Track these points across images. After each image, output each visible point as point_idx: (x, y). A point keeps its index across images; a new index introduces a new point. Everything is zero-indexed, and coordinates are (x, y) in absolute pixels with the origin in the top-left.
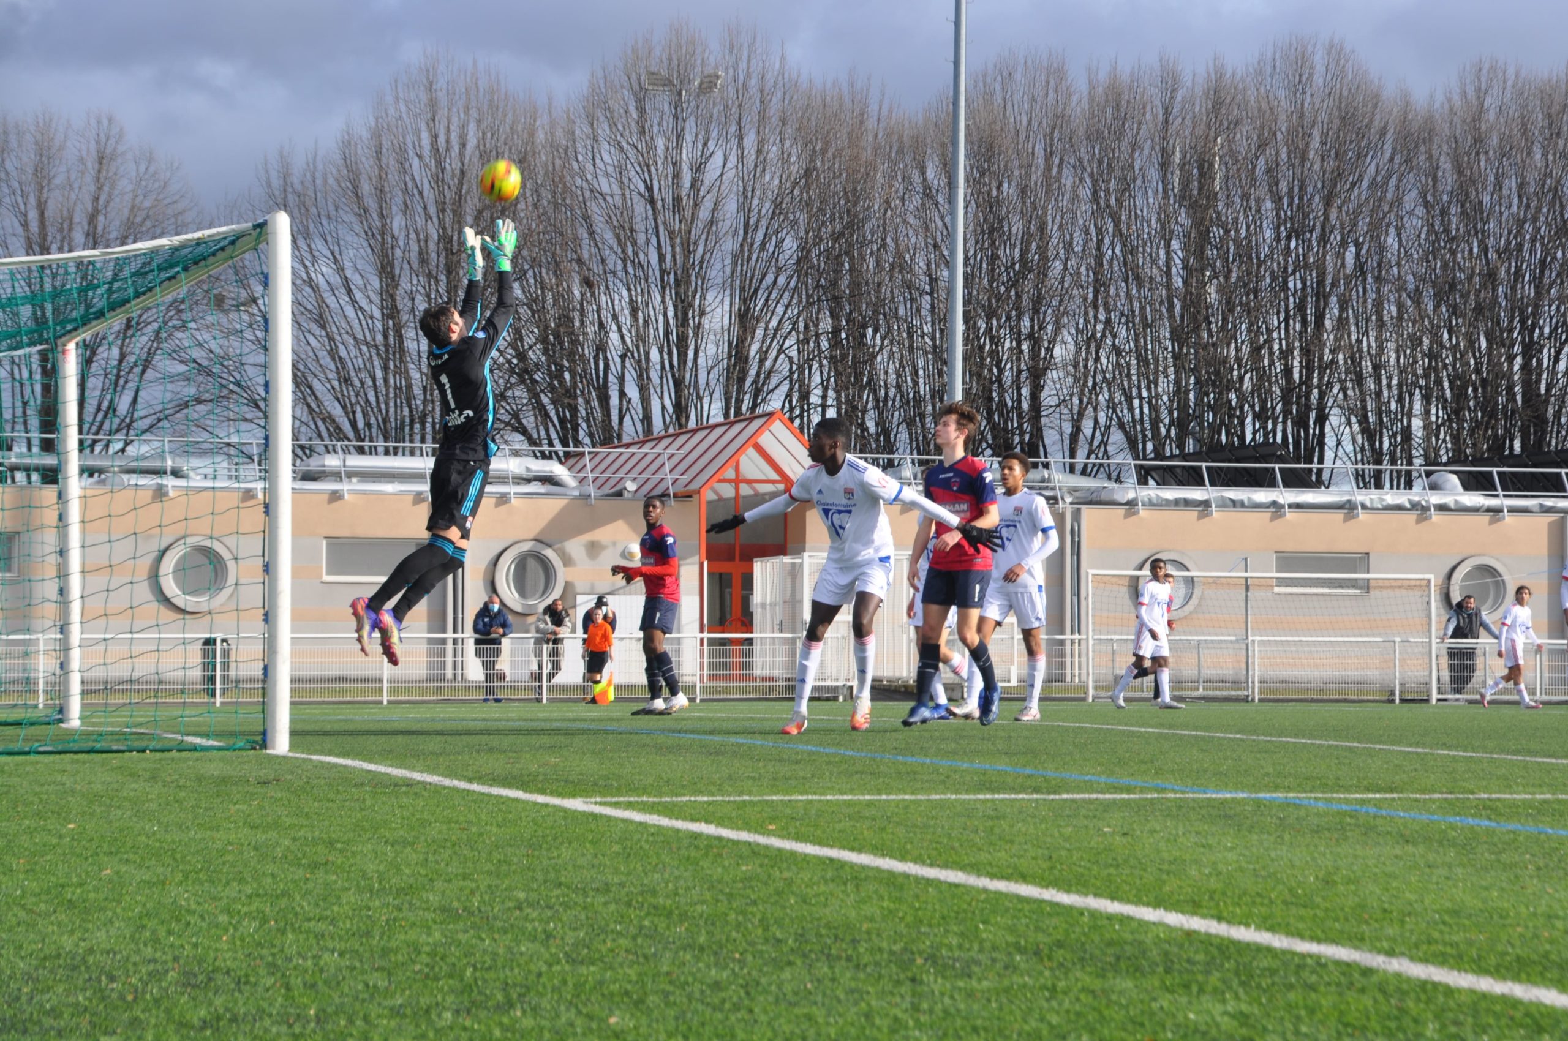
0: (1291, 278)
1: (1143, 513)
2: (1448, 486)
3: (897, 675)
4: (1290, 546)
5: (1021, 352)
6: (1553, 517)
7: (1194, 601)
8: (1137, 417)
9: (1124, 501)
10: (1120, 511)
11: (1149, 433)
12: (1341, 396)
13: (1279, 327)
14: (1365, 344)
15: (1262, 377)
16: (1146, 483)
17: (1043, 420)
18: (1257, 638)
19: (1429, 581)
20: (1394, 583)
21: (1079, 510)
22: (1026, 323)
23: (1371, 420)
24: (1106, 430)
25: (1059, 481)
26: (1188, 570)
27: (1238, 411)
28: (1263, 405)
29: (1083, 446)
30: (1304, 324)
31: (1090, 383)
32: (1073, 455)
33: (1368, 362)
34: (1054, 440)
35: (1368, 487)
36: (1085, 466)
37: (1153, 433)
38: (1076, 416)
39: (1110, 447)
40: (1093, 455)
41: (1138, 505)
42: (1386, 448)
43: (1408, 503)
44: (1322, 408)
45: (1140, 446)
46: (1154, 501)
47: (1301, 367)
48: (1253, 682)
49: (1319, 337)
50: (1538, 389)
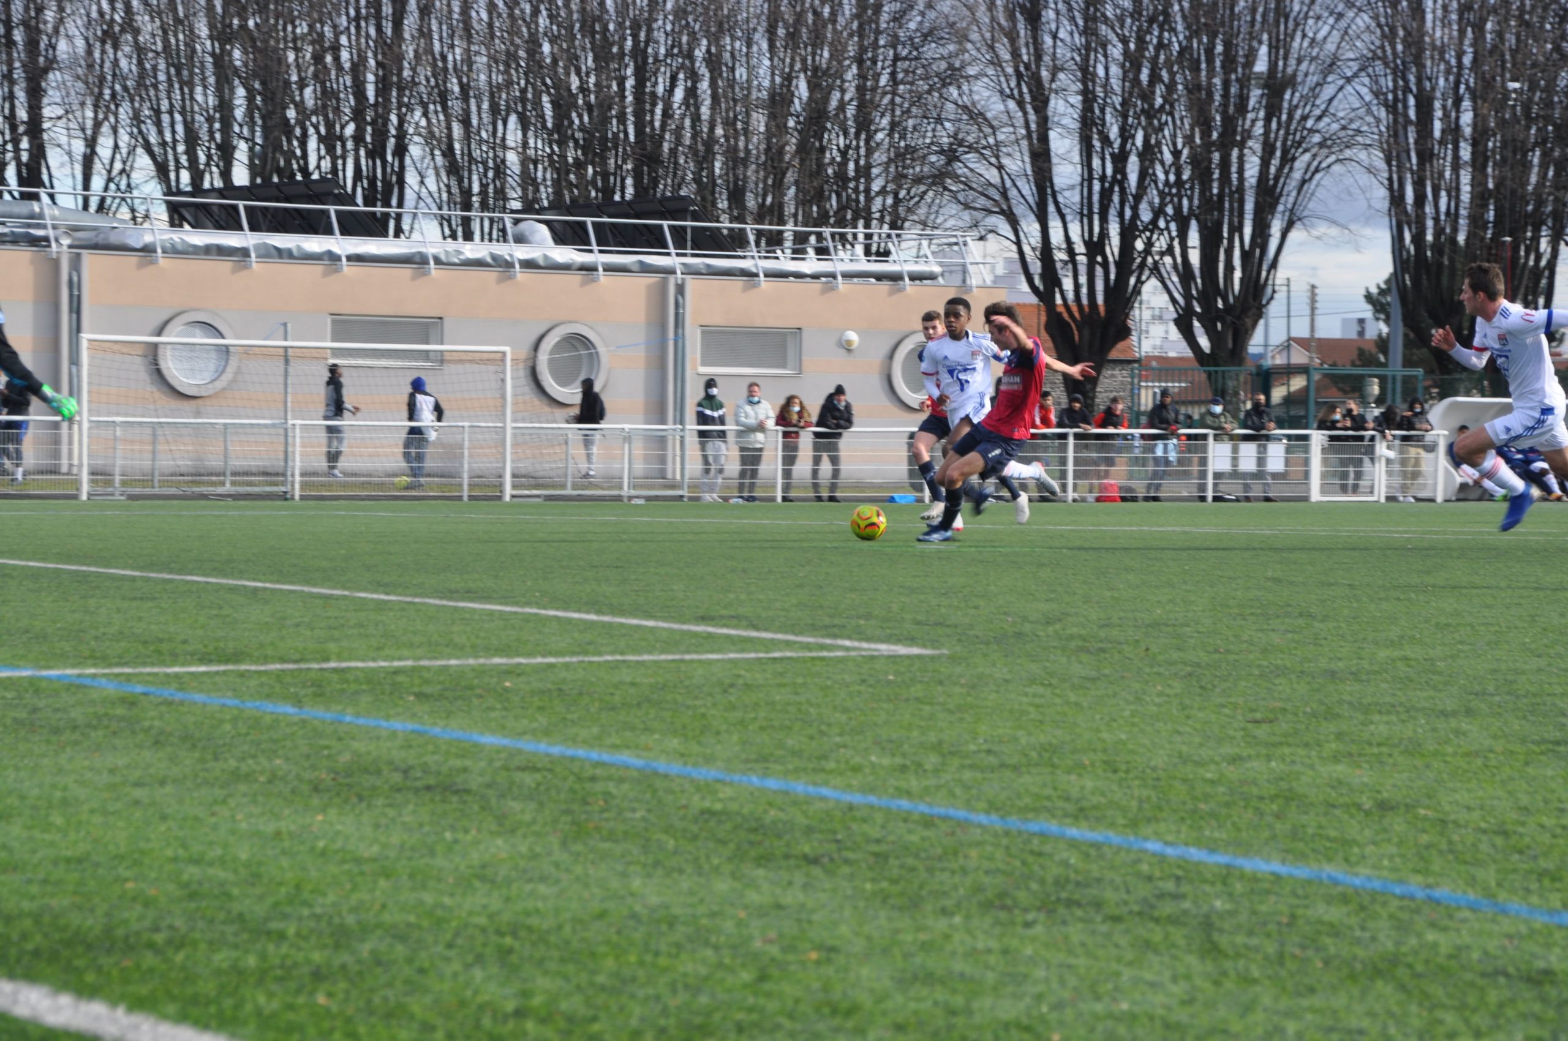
1: (162, 261)
2: (536, 237)
4: (348, 308)
5: (14, 43)
6: (653, 279)
7: (228, 376)
8: (168, 137)
9: (139, 245)
10: (132, 259)
11: (184, 160)
12: (423, 122)
13: (348, 28)
14: (450, 58)
16: (181, 226)
17: (45, 136)
18: (299, 422)
19: (504, 353)
20: (464, 357)
21: (79, 255)
23: (458, 152)
24: (129, 153)
25: (53, 218)
26: (223, 337)
27: (298, 131)
28: (330, 126)
29: (100, 174)
30: (379, 29)
31: (107, 92)
32: (86, 186)
33: (455, 80)
34: (62, 165)
35: (454, 236)
36: (103, 200)
37: (189, 160)
38: (89, 132)
39: (134, 175)
40: (112, 186)
41: (155, 251)
42: (476, 188)
43: (494, 257)
44: (401, 136)
45: (172, 176)
46: (179, 247)
47: (376, 83)
48: (293, 475)
49: (396, 49)
50: (652, 121)
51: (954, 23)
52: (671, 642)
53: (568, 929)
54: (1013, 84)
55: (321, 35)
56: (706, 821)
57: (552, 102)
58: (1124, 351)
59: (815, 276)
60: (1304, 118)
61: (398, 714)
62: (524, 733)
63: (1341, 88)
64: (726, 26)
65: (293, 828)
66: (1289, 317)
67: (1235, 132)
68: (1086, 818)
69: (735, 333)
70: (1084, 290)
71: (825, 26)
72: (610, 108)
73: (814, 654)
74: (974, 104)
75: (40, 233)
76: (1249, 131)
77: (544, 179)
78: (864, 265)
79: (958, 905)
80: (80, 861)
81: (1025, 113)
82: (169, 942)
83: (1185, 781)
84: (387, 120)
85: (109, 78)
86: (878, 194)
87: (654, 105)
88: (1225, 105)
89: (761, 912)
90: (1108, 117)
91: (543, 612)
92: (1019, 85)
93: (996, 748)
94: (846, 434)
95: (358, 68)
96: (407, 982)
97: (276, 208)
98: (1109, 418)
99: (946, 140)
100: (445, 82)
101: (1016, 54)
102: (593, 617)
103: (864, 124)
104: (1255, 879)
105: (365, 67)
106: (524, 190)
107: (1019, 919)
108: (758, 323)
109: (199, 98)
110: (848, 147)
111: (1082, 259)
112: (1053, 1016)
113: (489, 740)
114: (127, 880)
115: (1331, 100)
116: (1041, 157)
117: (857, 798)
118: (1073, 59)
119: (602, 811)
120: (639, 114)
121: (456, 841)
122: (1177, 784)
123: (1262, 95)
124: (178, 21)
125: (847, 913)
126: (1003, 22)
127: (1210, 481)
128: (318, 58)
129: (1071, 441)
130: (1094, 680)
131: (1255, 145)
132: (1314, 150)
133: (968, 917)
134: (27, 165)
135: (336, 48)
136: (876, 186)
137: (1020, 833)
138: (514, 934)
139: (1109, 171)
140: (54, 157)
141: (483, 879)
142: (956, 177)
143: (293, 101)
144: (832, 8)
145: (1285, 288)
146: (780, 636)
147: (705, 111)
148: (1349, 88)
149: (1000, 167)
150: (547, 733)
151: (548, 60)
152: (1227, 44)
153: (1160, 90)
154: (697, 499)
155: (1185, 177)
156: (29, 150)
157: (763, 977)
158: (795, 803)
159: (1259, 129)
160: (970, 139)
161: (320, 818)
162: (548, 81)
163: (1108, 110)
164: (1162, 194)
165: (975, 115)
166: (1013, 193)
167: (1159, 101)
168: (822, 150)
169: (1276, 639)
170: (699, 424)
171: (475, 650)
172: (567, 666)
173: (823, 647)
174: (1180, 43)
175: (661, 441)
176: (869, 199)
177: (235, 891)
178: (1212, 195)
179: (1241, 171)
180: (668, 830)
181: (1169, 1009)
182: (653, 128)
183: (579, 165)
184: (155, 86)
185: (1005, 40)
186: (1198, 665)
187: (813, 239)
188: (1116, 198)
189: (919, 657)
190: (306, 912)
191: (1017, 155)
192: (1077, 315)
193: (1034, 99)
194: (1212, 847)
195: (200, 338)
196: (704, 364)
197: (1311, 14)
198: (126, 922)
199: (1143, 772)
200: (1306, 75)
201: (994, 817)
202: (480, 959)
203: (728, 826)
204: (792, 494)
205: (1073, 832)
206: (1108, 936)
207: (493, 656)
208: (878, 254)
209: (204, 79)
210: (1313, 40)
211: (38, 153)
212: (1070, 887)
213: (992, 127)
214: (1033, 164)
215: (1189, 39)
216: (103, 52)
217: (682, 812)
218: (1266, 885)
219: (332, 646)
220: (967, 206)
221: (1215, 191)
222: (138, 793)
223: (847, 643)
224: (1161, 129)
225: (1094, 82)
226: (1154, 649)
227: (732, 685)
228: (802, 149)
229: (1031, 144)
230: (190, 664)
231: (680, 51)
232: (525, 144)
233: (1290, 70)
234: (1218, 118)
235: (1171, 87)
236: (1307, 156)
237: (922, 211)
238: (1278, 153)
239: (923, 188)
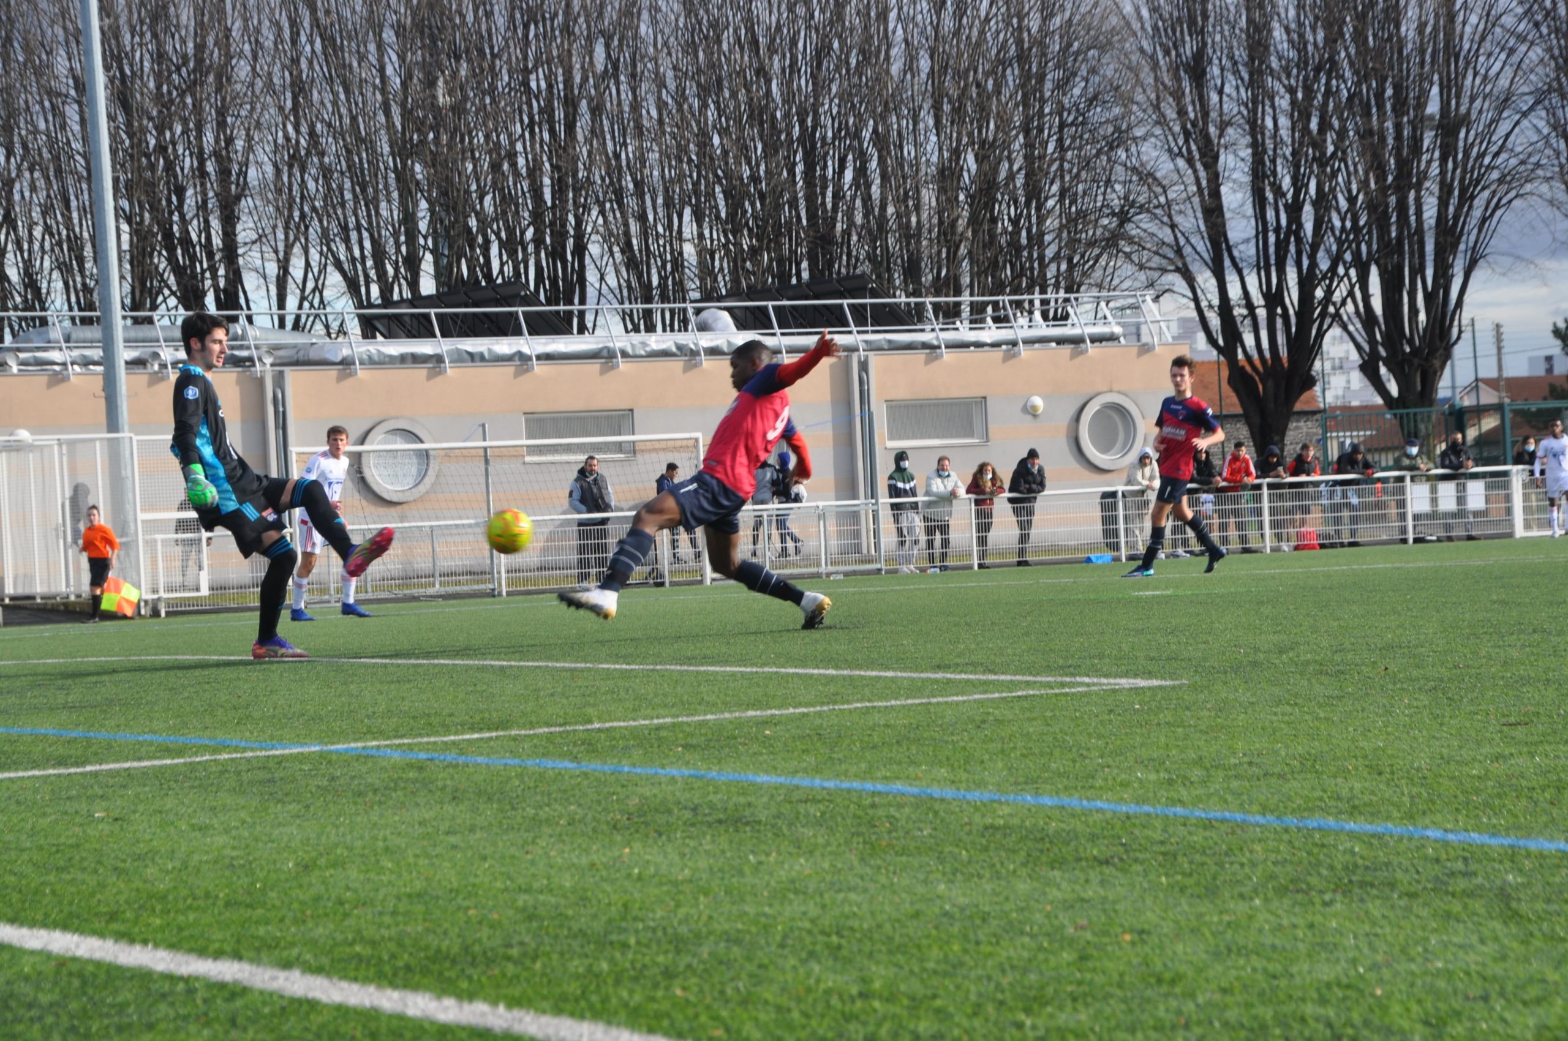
0: (533, 77)
1: (362, 373)
2: (720, 325)
3: (53, 590)
4: (541, 406)
5: (208, 174)
7: (430, 480)
8: (357, 253)
9: (338, 359)
10: (332, 373)
11: (372, 274)
12: (600, 221)
13: (523, 136)
14: (623, 156)
15: (507, 201)
16: (374, 337)
17: (241, 261)
19: (697, 440)
20: (657, 445)
21: (281, 373)
22: (209, 137)
23: (636, 248)
24: (320, 272)
25: (256, 339)
26: (422, 442)
27: (480, 240)
28: (510, 231)
29: (293, 293)
30: (552, 132)
31: (296, 214)
32: (281, 305)
33: (629, 178)
34: (258, 287)
35: (636, 329)
36: (298, 318)
37: (377, 273)
38: (281, 255)
39: (326, 293)
40: (306, 304)
41: (354, 363)
42: (655, 281)
43: (680, 347)
44: (580, 236)
45: (363, 290)
46: (376, 358)
47: (553, 186)
48: (499, 573)
49: (571, 151)
50: (824, 203)
51: (1118, 87)
52: (915, 689)
53: (888, 927)
54: (1181, 142)
55: (498, 144)
56: (993, 835)
57: (724, 192)
58: (1307, 402)
59: (996, 345)
60: (1481, 155)
61: (672, 763)
62: (797, 772)
63: (1517, 123)
64: (892, 106)
65: (604, 860)
66: (1475, 357)
67: (1410, 174)
68: (1361, 813)
69: (920, 406)
70: (1265, 344)
71: (989, 98)
72: (781, 195)
73: (1057, 691)
74: (1142, 165)
75: (244, 353)
76: (1426, 172)
77: (721, 269)
78: (1042, 329)
79: (1255, 891)
80: (419, 895)
81: (1195, 171)
82: (524, 954)
83: (1452, 778)
84: (564, 222)
85: (298, 200)
86: (1052, 260)
87: (824, 188)
88: (1398, 148)
89: (1068, 906)
90: (1279, 169)
91: (783, 670)
92: (1187, 141)
93: (1256, 760)
94: (1040, 497)
95: (534, 172)
96: (751, 976)
97: (465, 314)
98: (1300, 466)
99: (1116, 201)
100: (619, 180)
101: (1182, 112)
102: (832, 672)
103: (1034, 193)
104: (1541, 856)
105: (541, 170)
106: (701, 280)
107: (1317, 900)
108: (943, 394)
109: (384, 213)
110: (1018, 217)
111: (1261, 313)
112: (1372, 976)
113: (762, 778)
114: (468, 908)
115: (1508, 135)
116: (1213, 212)
117: (1132, 809)
118: (1239, 112)
119: (890, 832)
120: (810, 199)
121: (760, 863)
122: (1446, 782)
123: (1436, 136)
124: (360, 140)
125: (1149, 902)
126: (1167, 81)
127: (1410, 523)
128: (495, 167)
129: (1265, 491)
130: (1340, 698)
131: (1432, 186)
132: (1493, 187)
133: (1267, 900)
134: (225, 291)
135: (512, 156)
136: (1050, 252)
137: (1299, 829)
138: (839, 934)
139: (1284, 222)
140: (250, 281)
141: (796, 892)
142: (1131, 240)
143: (474, 210)
144: (995, 80)
145: (1470, 328)
146: (1019, 678)
147: (876, 191)
148: (1525, 123)
149: (1173, 226)
150: (818, 770)
151: (718, 152)
152: (1397, 87)
153: (1330, 137)
154: (896, 571)
155: (1362, 223)
156: (226, 277)
157: (1083, 958)
158: (1073, 816)
159: (1435, 170)
160: (1141, 199)
161: (627, 850)
162: (720, 172)
163: (1279, 161)
164: (1339, 242)
165: (1146, 177)
166: (1187, 250)
167: (1330, 149)
168: (994, 220)
169: (1514, 653)
170: (891, 496)
171: (727, 706)
172: (820, 714)
173: (1063, 685)
174: (1349, 90)
175: (854, 517)
176: (1043, 266)
177: (570, 913)
178: (1390, 240)
179: (1419, 212)
180: (958, 843)
181: (1484, 965)
182: (825, 210)
183: (754, 252)
184: (343, 205)
185: (1171, 100)
186: (1442, 680)
187: (989, 309)
188: (1292, 248)
189: (1161, 687)
190: (640, 926)
191: (1190, 212)
192: (1261, 369)
193: (1203, 156)
194: (1494, 833)
195: (401, 445)
196: (891, 438)
197: (1482, 51)
198: (479, 941)
199: (1408, 772)
200: (1480, 112)
201: (1270, 817)
202: (812, 954)
203: (1014, 837)
204: (988, 561)
205: (1351, 825)
206: (1408, 909)
207: (747, 709)
208: (1055, 318)
209: (389, 193)
210: (1485, 77)
211: (235, 278)
212: (1360, 871)
213: (1164, 187)
214: (1206, 221)
215: (1358, 84)
216: (290, 175)
217: (967, 828)
218: (1556, 861)
219: (590, 711)
220: (1142, 267)
221: (1394, 235)
222: (452, 839)
223: (1087, 680)
224: (1334, 174)
225: (1263, 134)
226: (1393, 668)
227: (984, 722)
228: (974, 221)
229: (1202, 201)
230: (463, 733)
231: (847, 133)
232: (701, 236)
233: (1463, 109)
234: (1392, 161)
235: (1342, 134)
236: (1486, 194)
237: (1098, 274)
238: (1456, 193)
239: (1096, 251)
